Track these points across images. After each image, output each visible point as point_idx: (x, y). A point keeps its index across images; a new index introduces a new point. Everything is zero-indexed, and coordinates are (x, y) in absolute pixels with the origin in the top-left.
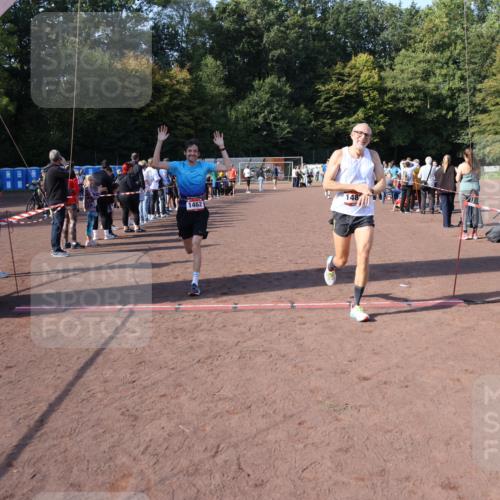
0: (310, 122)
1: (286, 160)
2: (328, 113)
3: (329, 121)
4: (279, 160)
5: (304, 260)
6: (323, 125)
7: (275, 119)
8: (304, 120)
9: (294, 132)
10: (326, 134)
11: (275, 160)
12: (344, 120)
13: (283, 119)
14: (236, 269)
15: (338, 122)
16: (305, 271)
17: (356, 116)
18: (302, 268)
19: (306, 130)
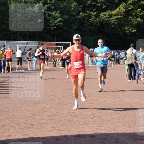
0: (79, 13)
1: (57, 44)
2: (94, 6)
3: (95, 13)
4: (51, 44)
5: (65, 127)
6: (90, 16)
7: (49, 9)
8: (73, 11)
9: (65, 21)
10: (92, 24)
11: (48, 44)
12: (107, 13)
13: (55, 9)
14: (7, 134)
15: (102, 14)
16: (66, 137)
17: (117, 10)
18: (63, 134)
19: (75, 19)
